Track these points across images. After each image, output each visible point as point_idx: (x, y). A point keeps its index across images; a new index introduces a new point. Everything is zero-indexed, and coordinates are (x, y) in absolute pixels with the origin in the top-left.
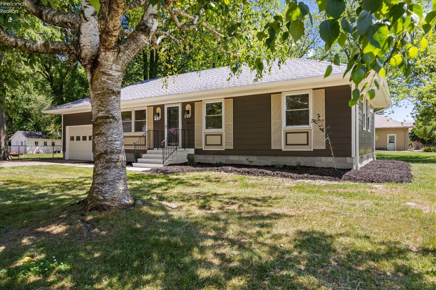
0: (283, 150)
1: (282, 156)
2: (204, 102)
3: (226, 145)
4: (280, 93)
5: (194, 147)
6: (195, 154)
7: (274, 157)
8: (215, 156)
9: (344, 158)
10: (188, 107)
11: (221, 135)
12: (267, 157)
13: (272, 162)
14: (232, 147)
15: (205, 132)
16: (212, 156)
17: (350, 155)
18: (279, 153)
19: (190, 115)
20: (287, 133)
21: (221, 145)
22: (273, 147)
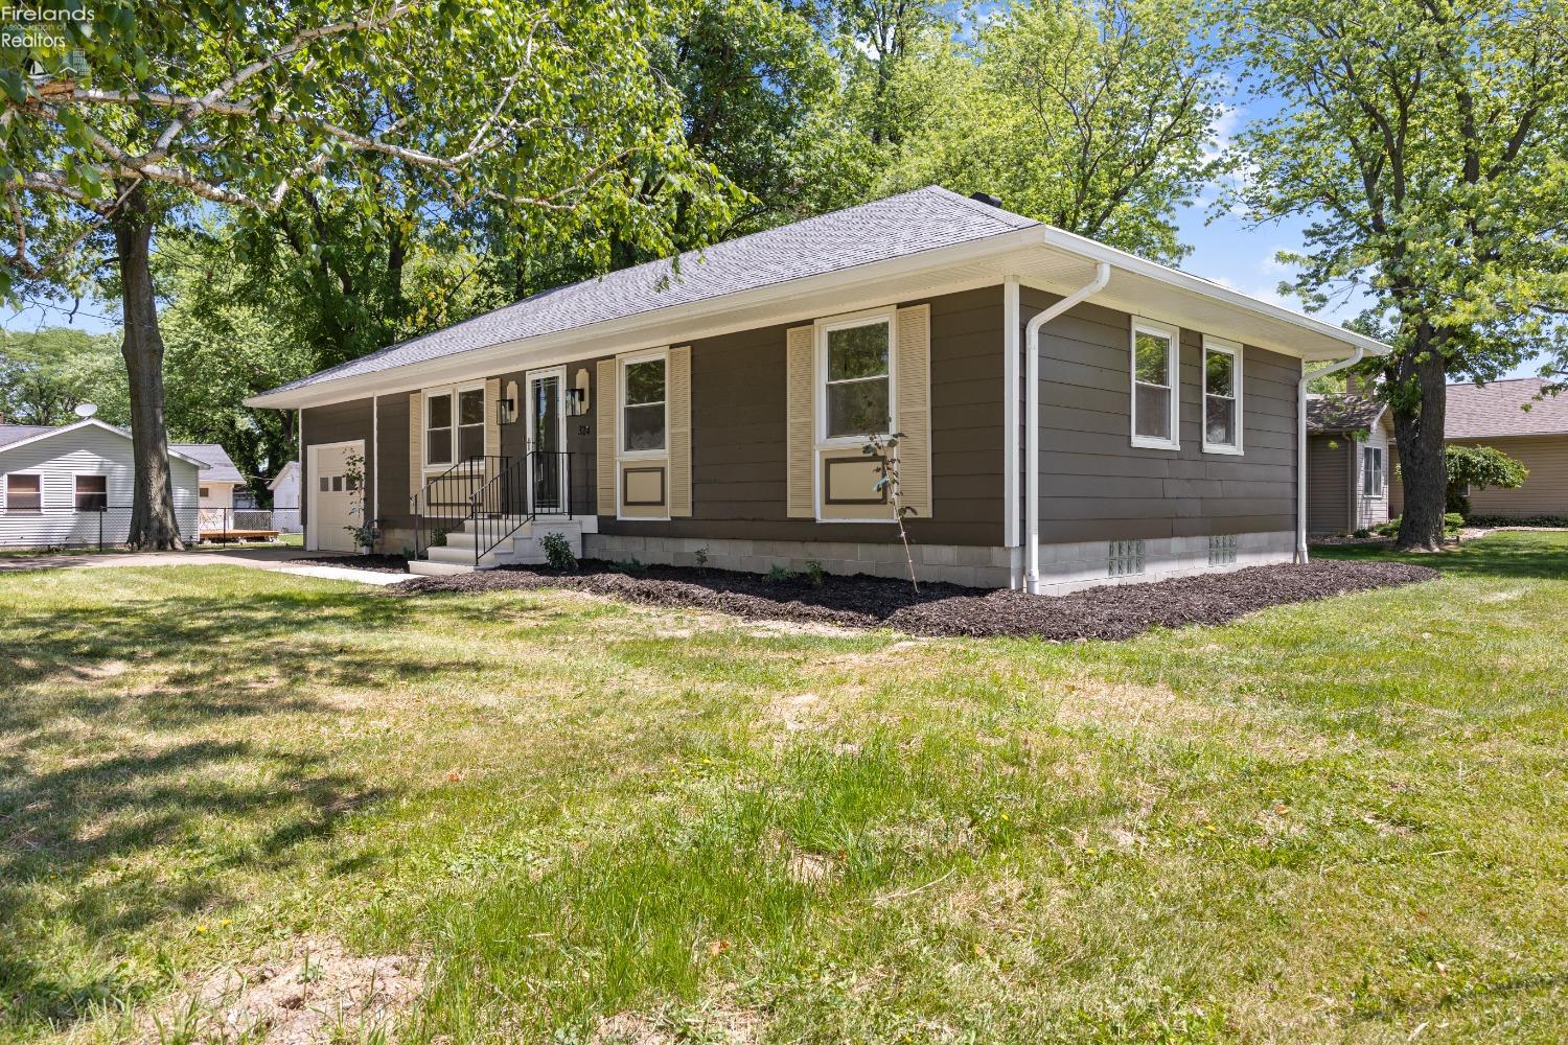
0: (820, 519)
1: (816, 540)
2: (620, 361)
3: (674, 506)
4: (810, 322)
5: (594, 512)
6: (600, 532)
7: (798, 545)
8: (648, 539)
9: (984, 550)
10: (582, 378)
11: (662, 470)
12: (777, 546)
13: (792, 561)
14: (687, 513)
15: (624, 459)
16: (642, 539)
17: (999, 541)
18: (809, 531)
19: (586, 405)
20: (828, 462)
21: (662, 503)
22: (792, 513)
